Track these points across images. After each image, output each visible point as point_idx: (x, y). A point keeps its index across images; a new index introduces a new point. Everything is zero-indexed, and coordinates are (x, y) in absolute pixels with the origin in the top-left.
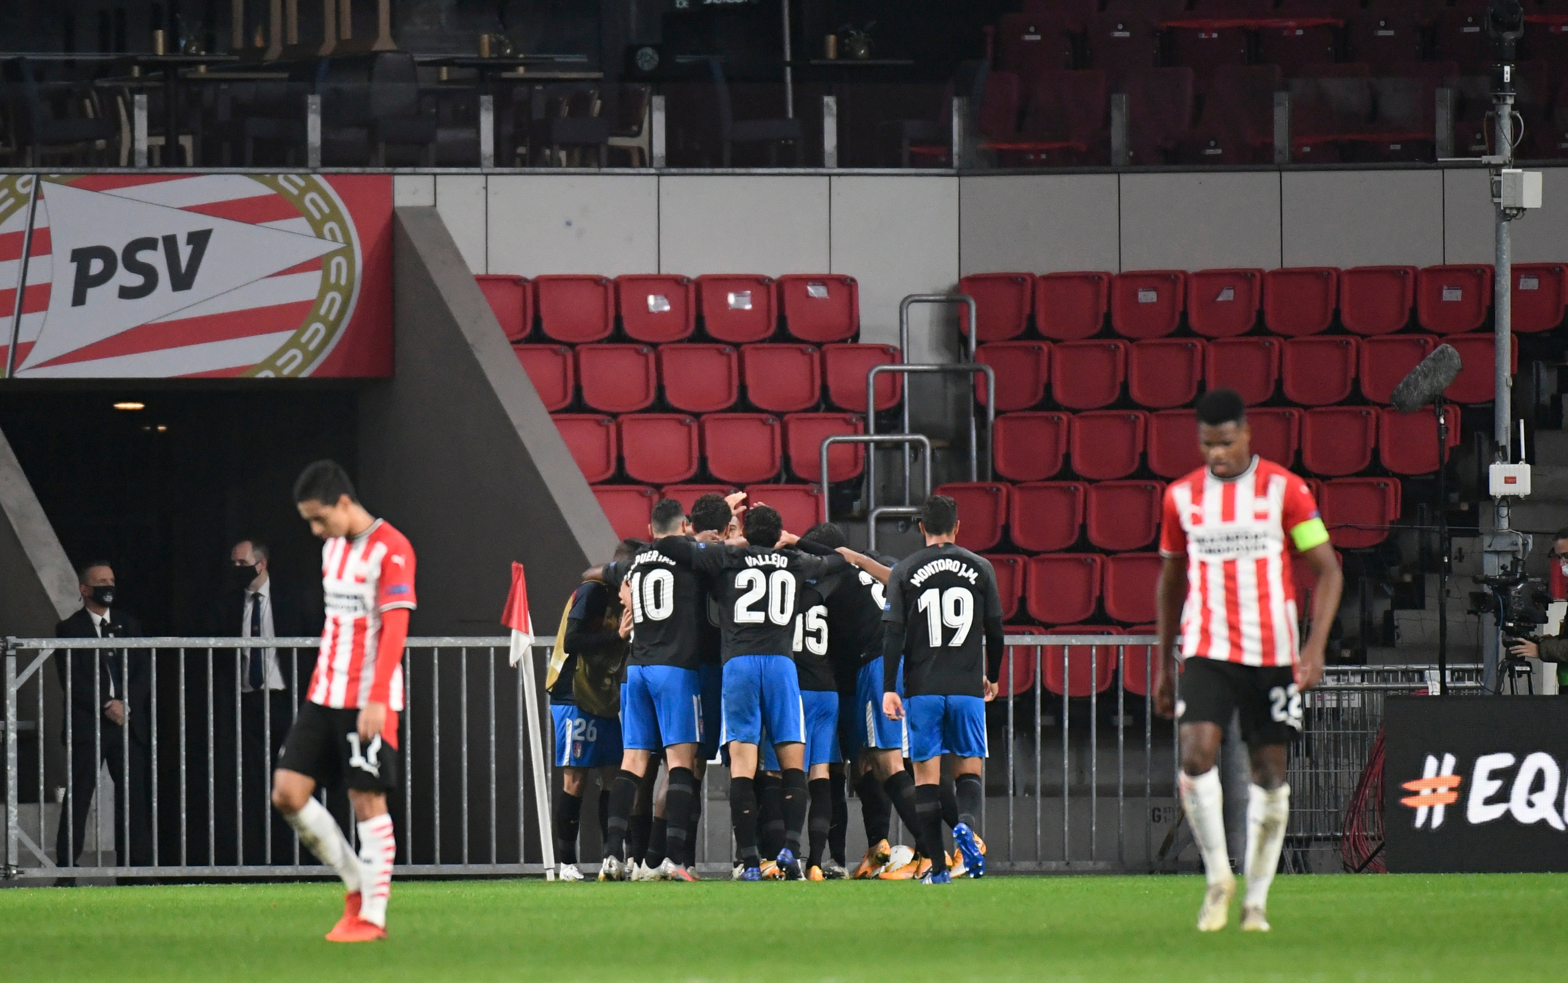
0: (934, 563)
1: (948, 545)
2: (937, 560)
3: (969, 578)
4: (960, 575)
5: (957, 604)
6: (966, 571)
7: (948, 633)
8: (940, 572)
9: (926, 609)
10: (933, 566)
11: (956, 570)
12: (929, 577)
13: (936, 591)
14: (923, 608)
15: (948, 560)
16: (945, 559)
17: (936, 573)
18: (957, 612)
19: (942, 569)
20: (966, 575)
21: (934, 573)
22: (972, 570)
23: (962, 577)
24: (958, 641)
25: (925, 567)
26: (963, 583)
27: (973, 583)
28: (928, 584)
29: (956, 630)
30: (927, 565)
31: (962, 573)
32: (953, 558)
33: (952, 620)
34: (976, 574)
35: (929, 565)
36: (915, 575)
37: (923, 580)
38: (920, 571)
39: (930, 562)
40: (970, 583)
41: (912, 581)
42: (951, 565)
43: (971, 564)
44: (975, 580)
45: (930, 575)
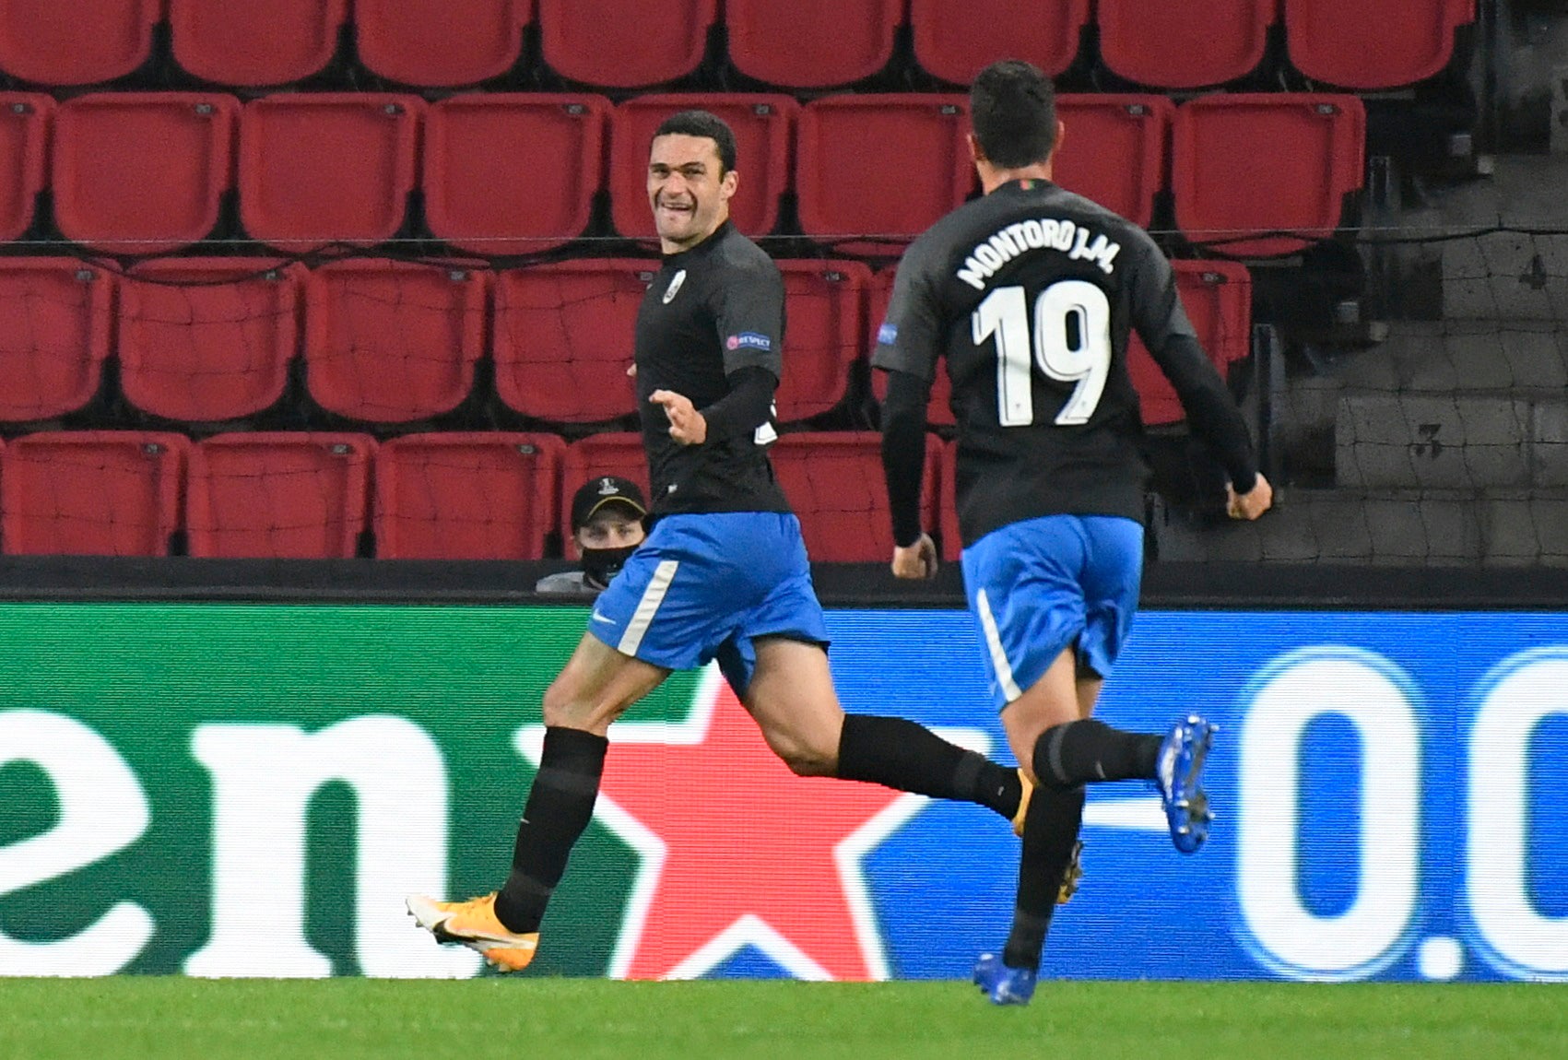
0: (1015, 229)
1: (1041, 186)
2: (1022, 222)
3: (1096, 260)
4: (1075, 255)
5: (1072, 320)
6: (1089, 244)
7: (1049, 392)
8: (1030, 249)
9: (991, 338)
10: (1012, 237)
11: (1064, 246)
12: (1005, 264)
13: (1017, 294)
14: (986, 334)
15: (1047, 223)
16: (1038, 221)
17: (1023, 254)
18: (1074, 342)
19: (1036, 244)
20: (1090, 255)
21: (1015, 252)
22: (1103, 240)
23: (1082, 259)
24: (1078, 411)
25: (993, 240)
26: (1087, 271)
27: (1109, 269)
28: (998, 280)
29: (1074, 384)
30: (996, 234)
31: (1080, 251)
32: (1059, 215)
33: (1058, 363)
34: (1115, 248)
35: (1002, 234)
36: (970, 262)
37: (989, 273)
38: (981, 250)
39: (1003, 227)
40: (1101, 271)
41: (963, 274)
42: (1054, 234)
43: (1096, 228)
44: (1113, 262)
45: (1007, 258)
